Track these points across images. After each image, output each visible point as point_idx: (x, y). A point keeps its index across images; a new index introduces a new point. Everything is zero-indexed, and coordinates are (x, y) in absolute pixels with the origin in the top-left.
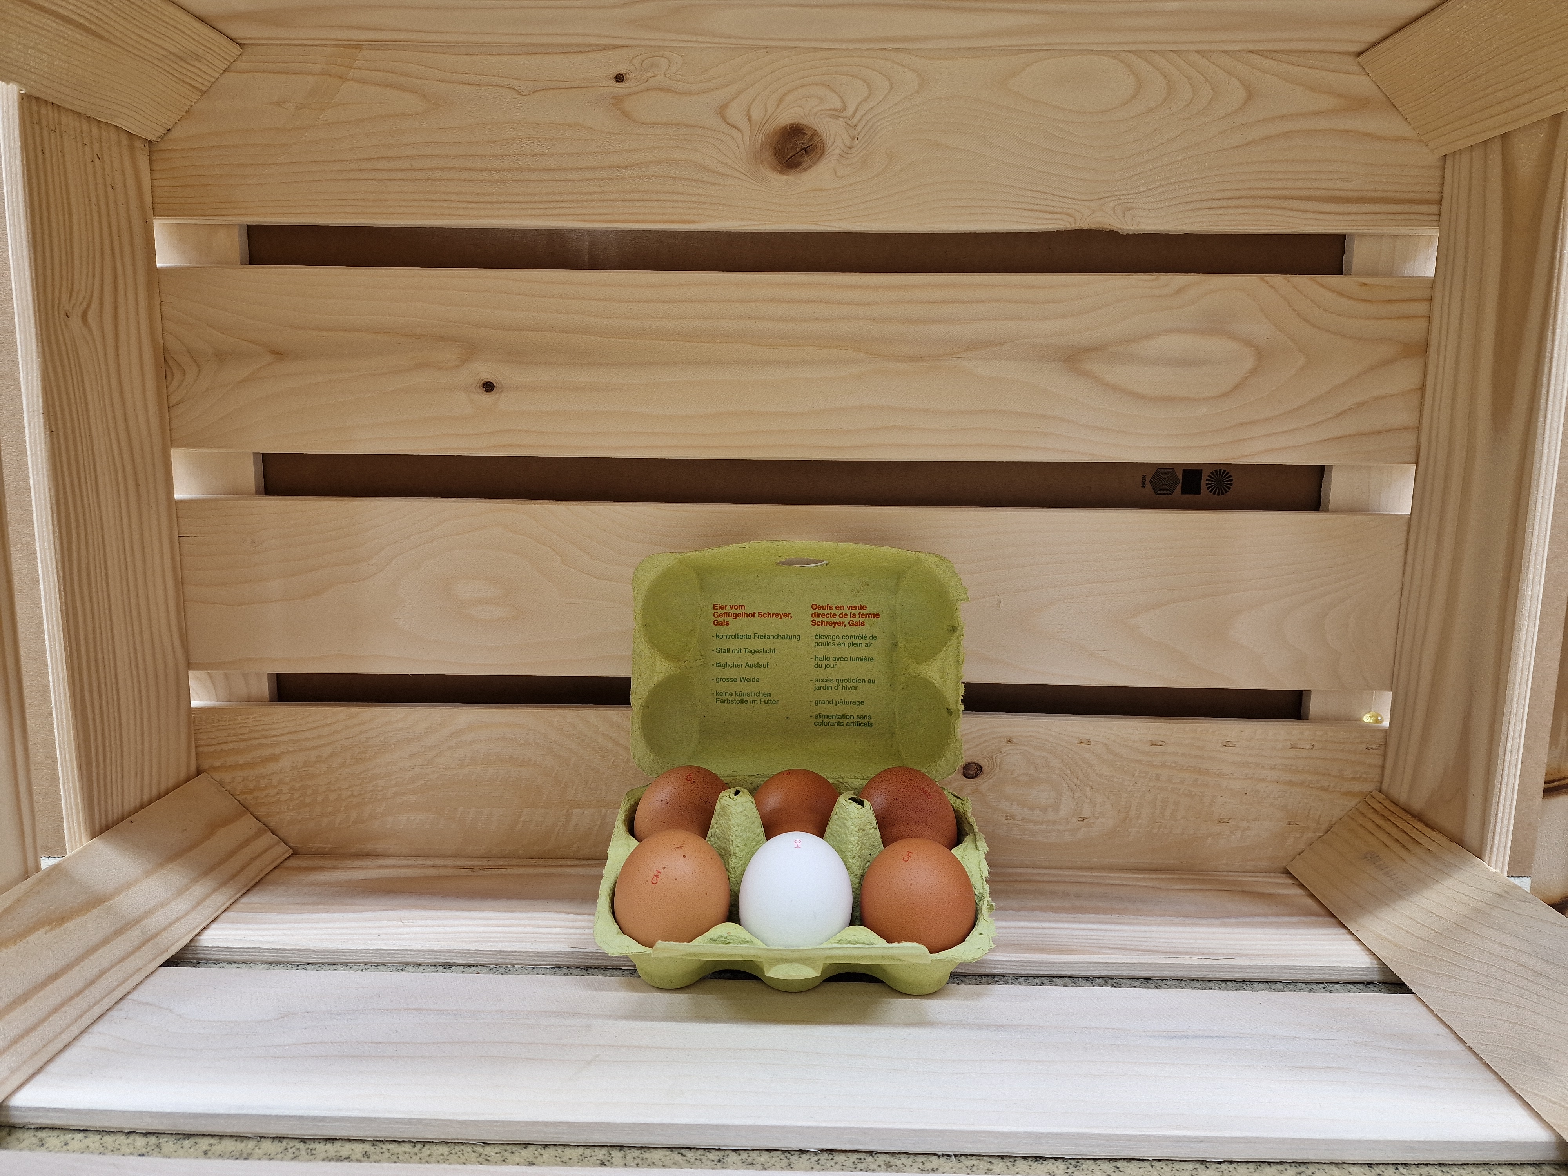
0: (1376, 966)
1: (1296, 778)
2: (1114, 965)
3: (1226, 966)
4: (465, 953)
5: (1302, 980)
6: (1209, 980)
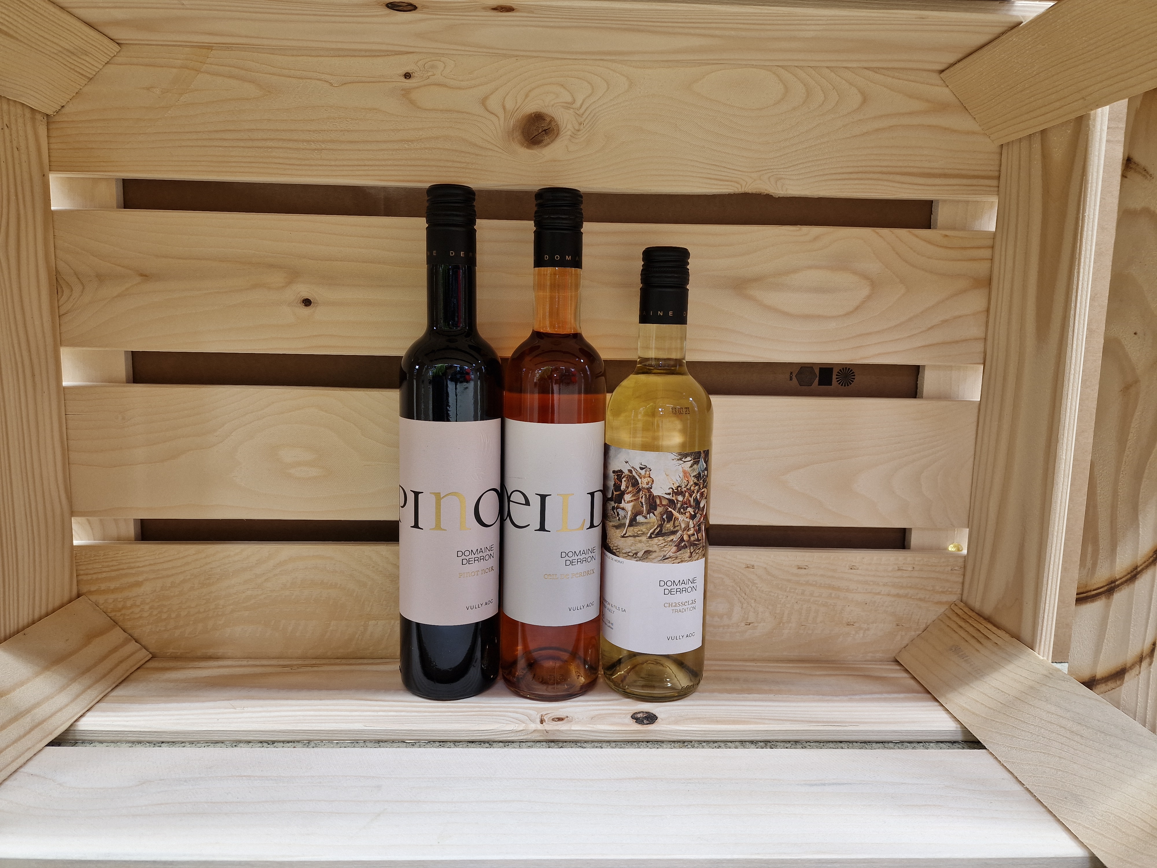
0: (960, 729)
1: (902, 592)
2: (772, 732)
3: (853, 731)
4: (284, 732)
5: (907, 740)
6: (841, 742)
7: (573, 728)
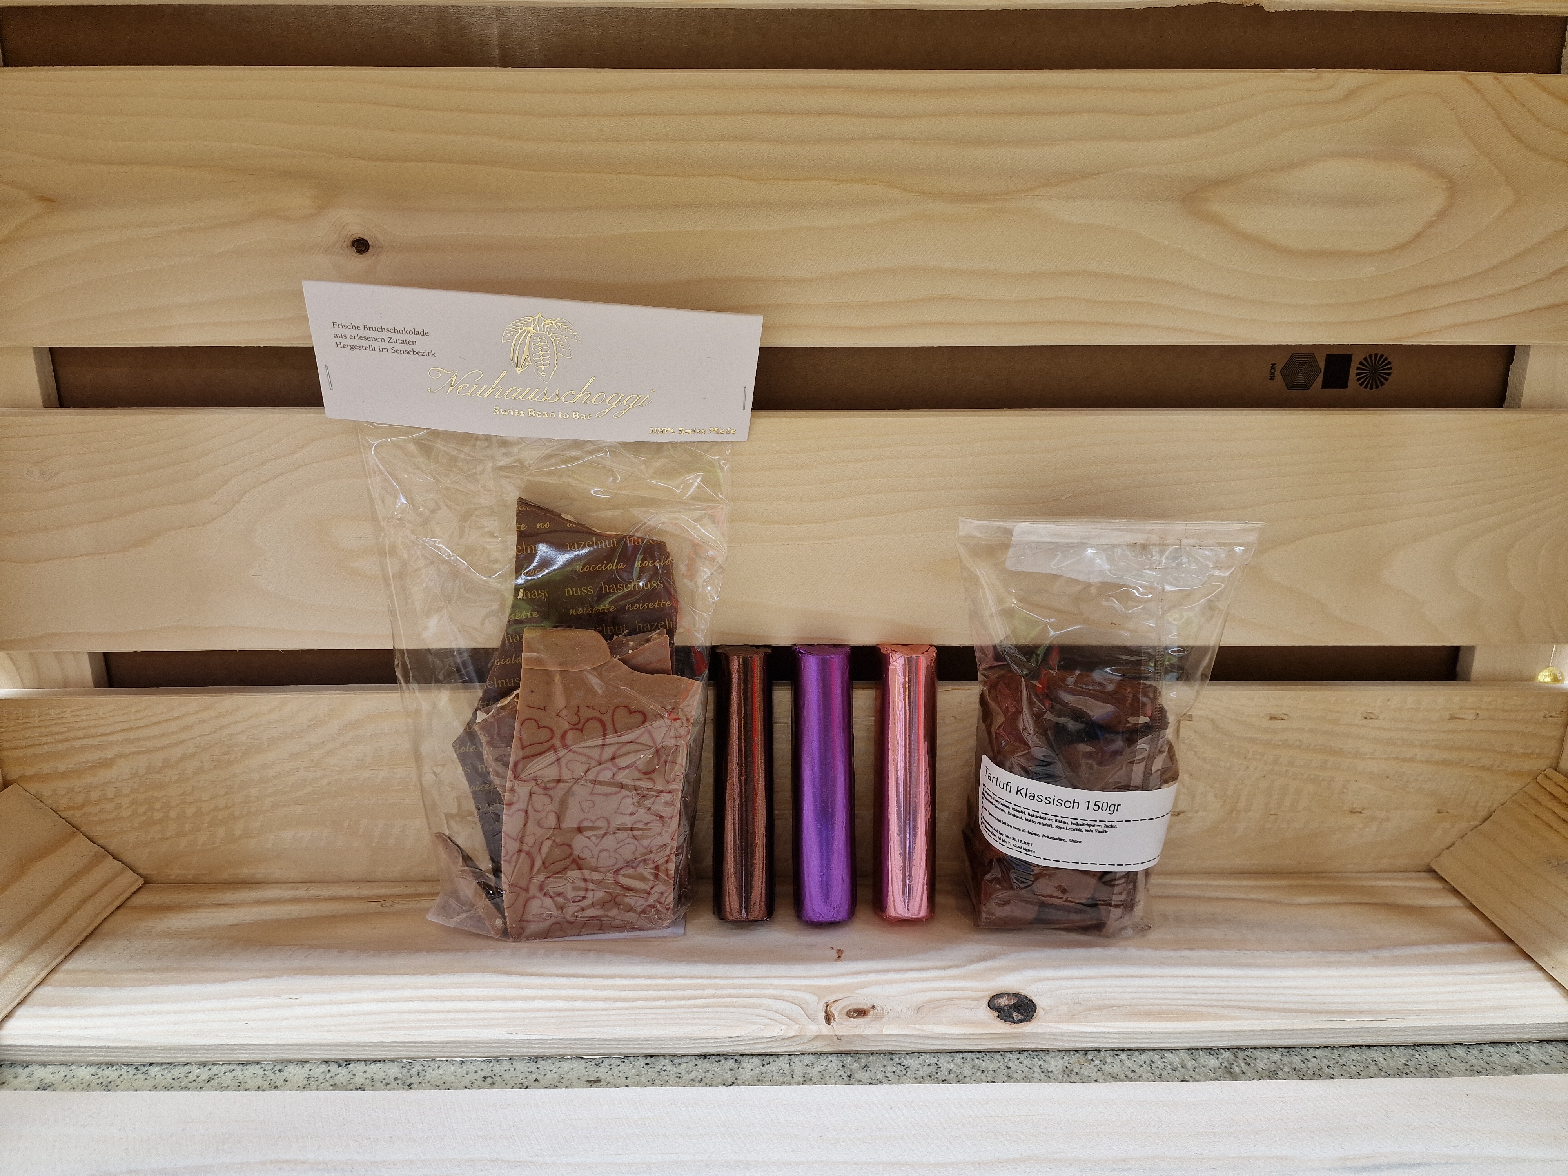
1: (1453, 756)
3: (1394, 1029)
4: (365, 1045)
5: (1489, 1040)
6: (1369, 1047)
7: (885, 1032)
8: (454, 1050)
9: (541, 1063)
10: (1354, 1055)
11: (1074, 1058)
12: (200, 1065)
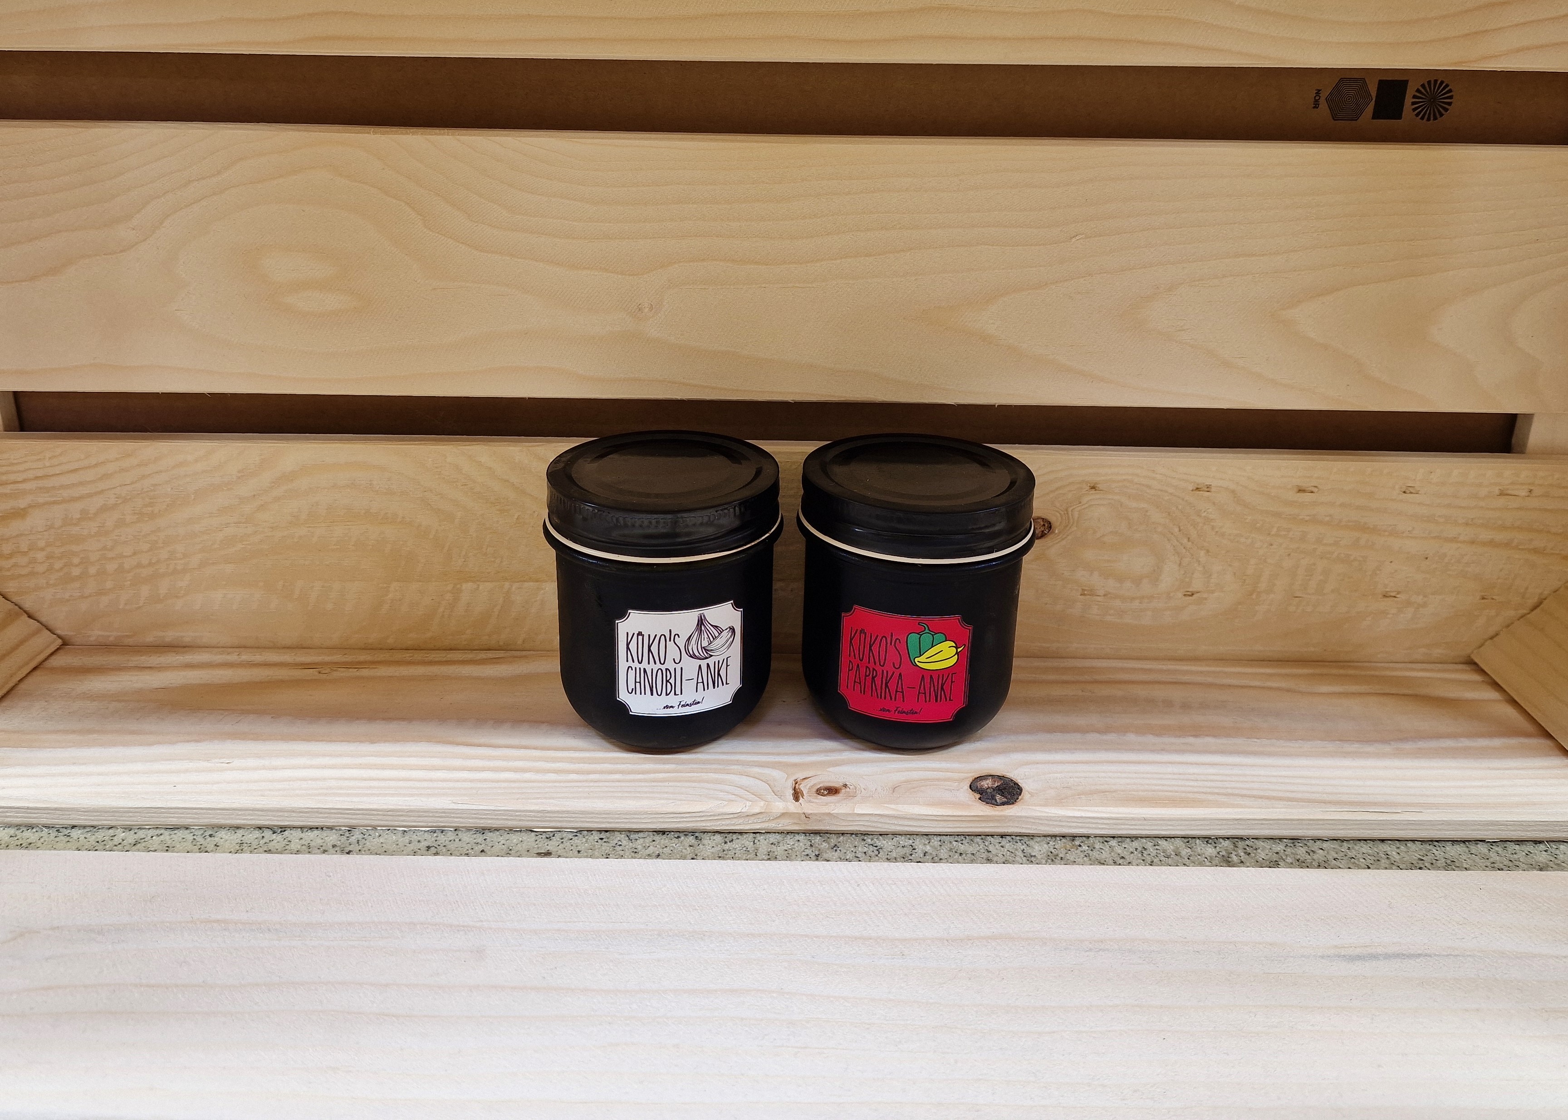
3: (1410, 823)
4: (302, 812)
5: (1514, 837)
6: (1383, 841)
7: (858, 811)
8: (396, 818)
9: (488, 835)
10: (1365, 848)
11: (1060, 844)
12: (125, 828)
